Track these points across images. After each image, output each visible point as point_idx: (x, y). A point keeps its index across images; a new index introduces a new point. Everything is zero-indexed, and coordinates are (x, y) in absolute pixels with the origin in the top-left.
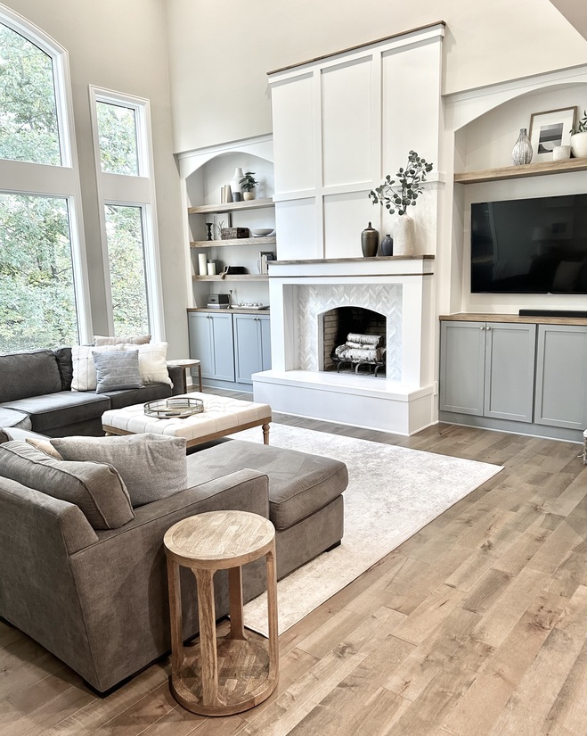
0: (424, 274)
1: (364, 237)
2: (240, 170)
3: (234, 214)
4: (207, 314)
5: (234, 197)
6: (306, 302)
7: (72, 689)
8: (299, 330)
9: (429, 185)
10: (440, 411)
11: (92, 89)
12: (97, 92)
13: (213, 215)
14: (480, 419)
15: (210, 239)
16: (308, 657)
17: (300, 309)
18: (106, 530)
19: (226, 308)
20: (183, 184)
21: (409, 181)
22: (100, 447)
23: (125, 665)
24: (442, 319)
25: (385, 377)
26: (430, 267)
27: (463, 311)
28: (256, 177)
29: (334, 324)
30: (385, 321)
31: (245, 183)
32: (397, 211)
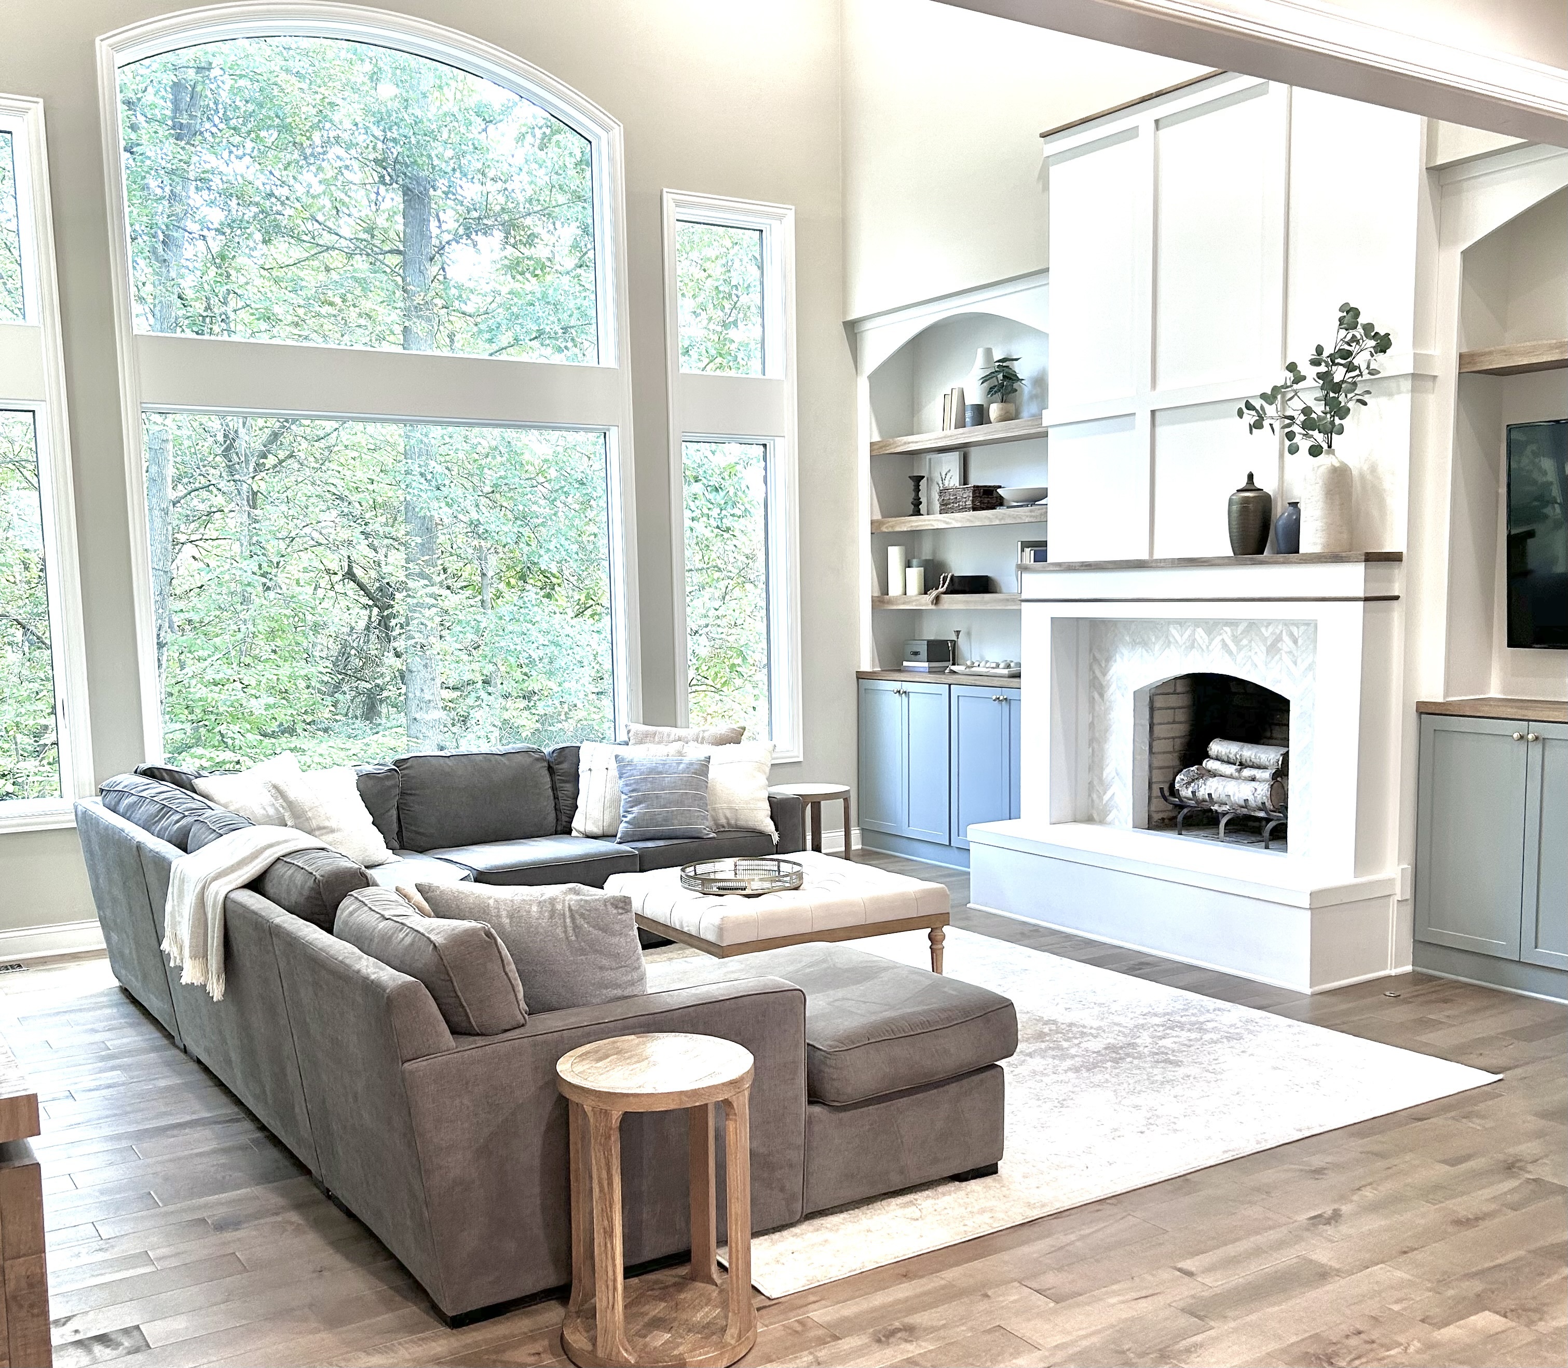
0: (1366, 599)
1: (1234, 508)
2: (989, 352)
3: (974, 453)
4: (896, 686)
5: (969, 414)
6: (1108, 660)
7: (412, 1311)
8: (1092, 725)
9: (1393, 384)
10: (1415, 941)
11: (669, 199)
12: (678, 204)
13: (928, 456)
14: (1514, 967)
15: (917, 513)
16: (821, 1332)
17: (1095, 678)
18: (470, 1034)
19: (942, 671)
20: (863, 386)
21: (1339, 374)
22: (491, 902)
23: (491, 1279)
24: (1425, 710)
25: (1285, 850)
26: (1390, 581)
27: (1494, 691)
28: (1023, 370)
29: (1181, 716)
30: (1288, 711)
31: (994, 382)
32: (1304, 445)
